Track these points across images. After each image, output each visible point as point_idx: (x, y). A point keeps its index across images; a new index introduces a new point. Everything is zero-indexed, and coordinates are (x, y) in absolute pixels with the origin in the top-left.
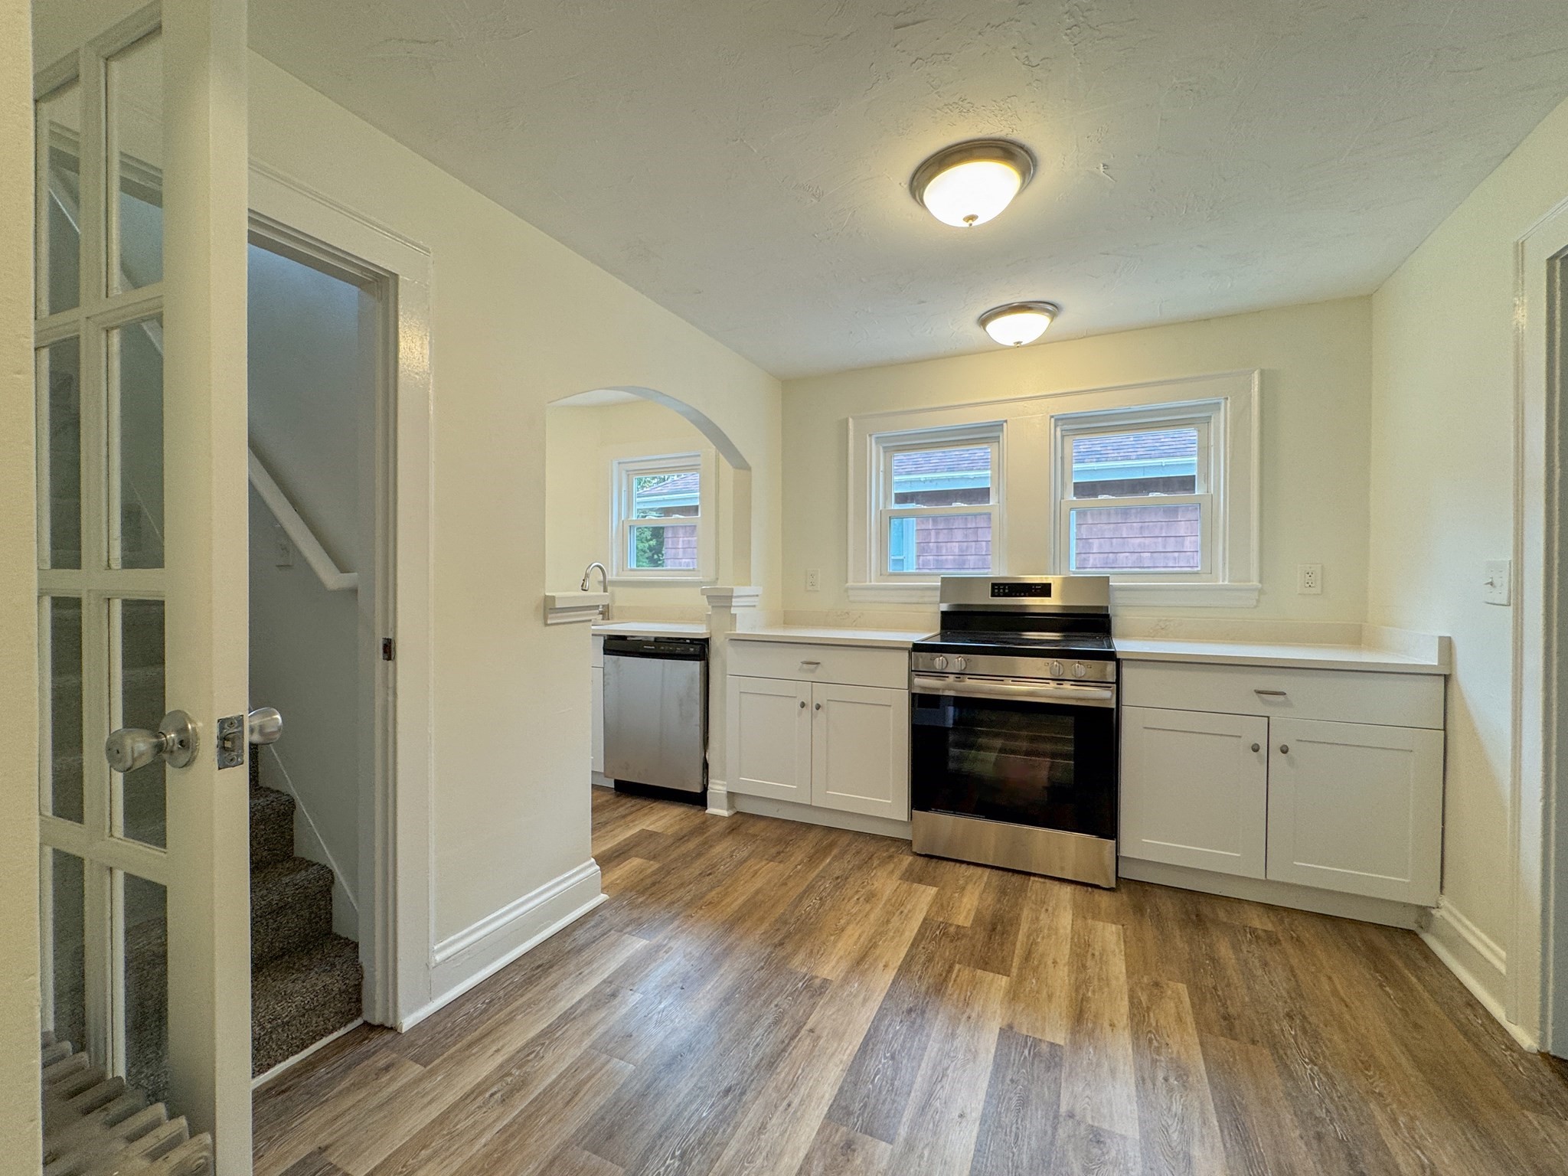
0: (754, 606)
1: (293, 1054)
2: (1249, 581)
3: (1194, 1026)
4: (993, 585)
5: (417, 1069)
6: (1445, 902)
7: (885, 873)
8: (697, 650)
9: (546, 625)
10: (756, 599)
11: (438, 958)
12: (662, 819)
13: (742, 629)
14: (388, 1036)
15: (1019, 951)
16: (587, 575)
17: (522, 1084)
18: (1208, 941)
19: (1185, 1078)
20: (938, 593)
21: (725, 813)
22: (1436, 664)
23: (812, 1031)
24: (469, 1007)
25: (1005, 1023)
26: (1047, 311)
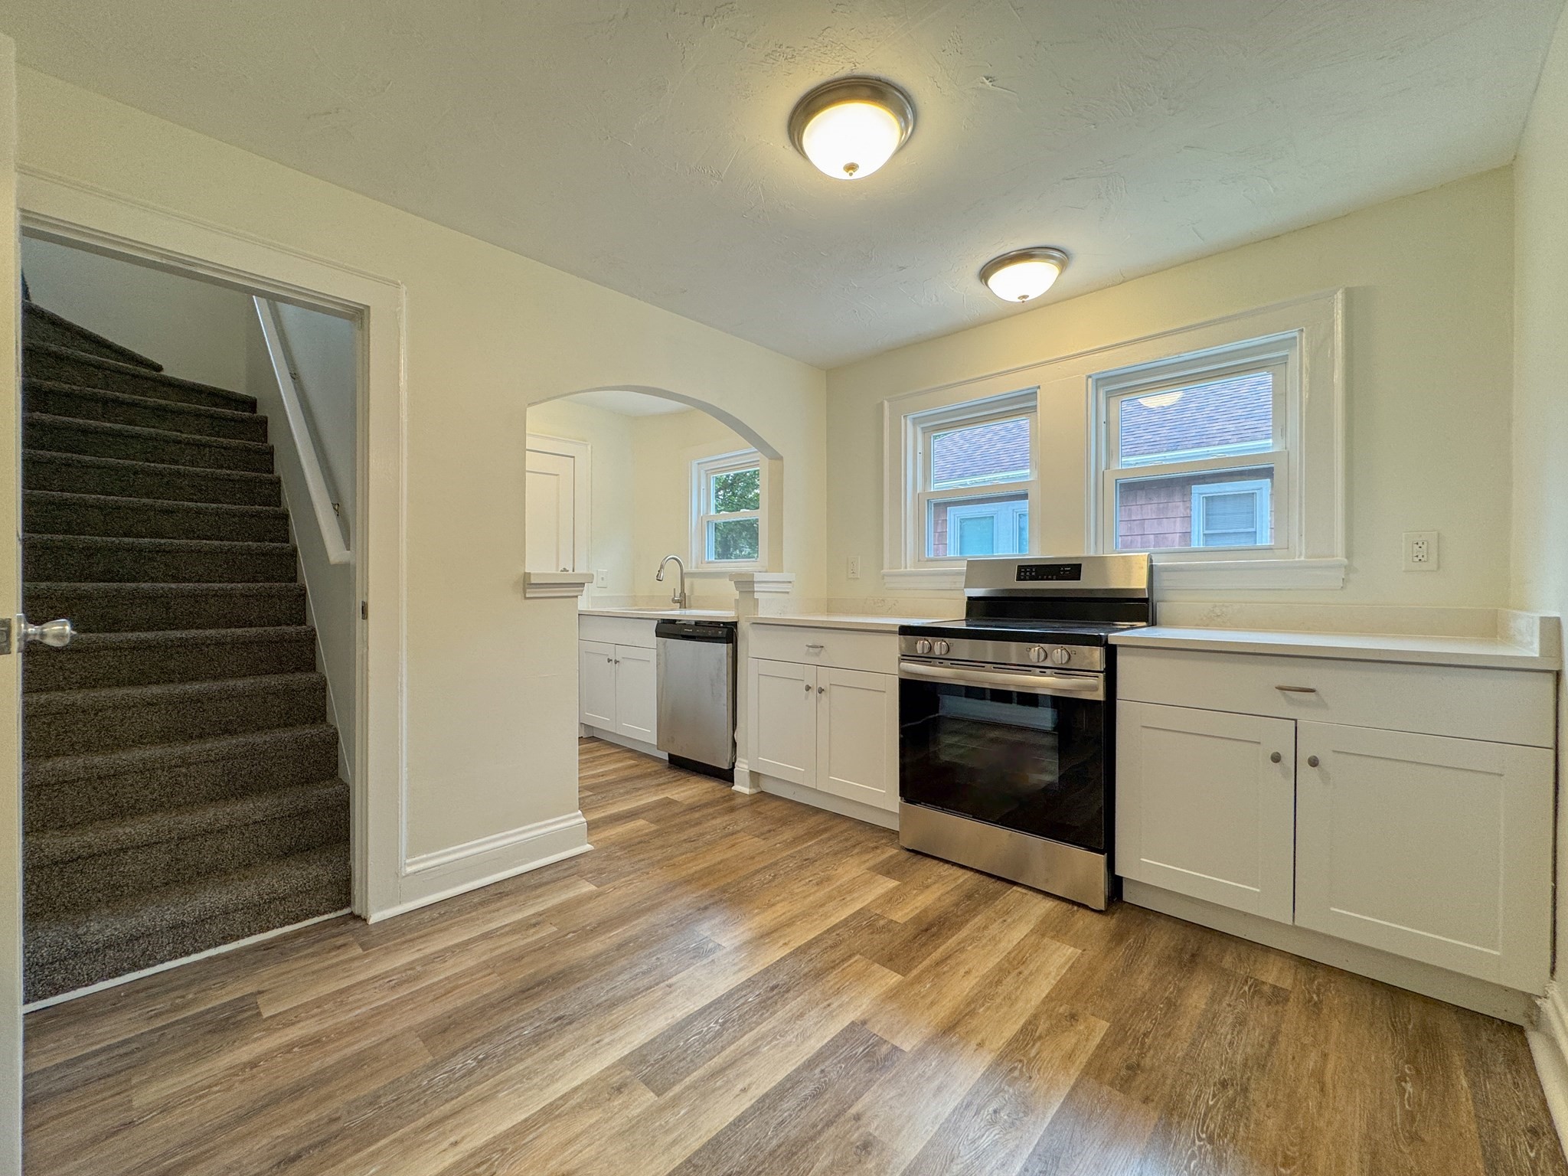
0: (788, 593)
1: (289, 924)
2: (1333, 556)
3: (1082, 1067)
4: (1020, 567)
5: (359, 951)
6: (1555, 990)
7: (857, 862)
8: (726, 633)
9: (526, 598)
10: (790, 585)
11: (409, 870)
12: (691, 790)
13: (765, 613)
14: (359, 925)
15: (936, 955)
16: (662, 567)
17: (417, 978)
18: (1182, 985)
19: (1021, 1115)
20: (964, 578)
21: (746, 790)
22: (1537, 655)
23: (670, 986)
24: (426, 916)
25: (862, 1018)
26: (1052, 257)
